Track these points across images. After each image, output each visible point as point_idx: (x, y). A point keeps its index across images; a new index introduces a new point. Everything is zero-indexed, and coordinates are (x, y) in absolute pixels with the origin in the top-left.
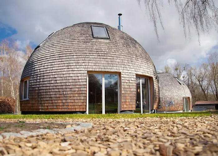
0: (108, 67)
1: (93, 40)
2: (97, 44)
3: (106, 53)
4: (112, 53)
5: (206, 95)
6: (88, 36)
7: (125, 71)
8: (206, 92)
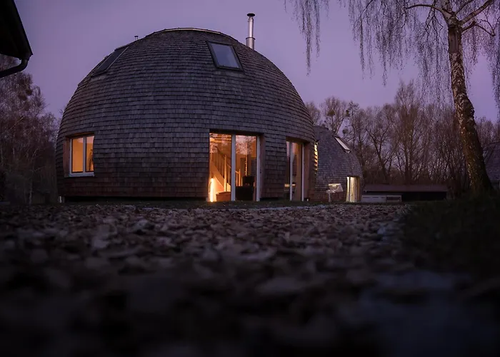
0: (244, 124)
1: (216, 73)
2: (223, 80)
3: (239, 98)
4: (249, 99)
5: (387, 172)
6: (206, 63)
7: (270, 132)
8: (387, 167)
